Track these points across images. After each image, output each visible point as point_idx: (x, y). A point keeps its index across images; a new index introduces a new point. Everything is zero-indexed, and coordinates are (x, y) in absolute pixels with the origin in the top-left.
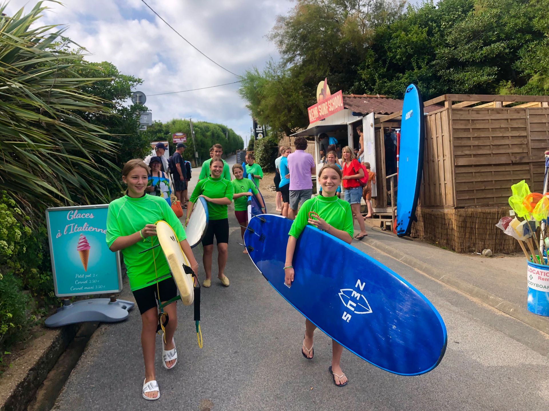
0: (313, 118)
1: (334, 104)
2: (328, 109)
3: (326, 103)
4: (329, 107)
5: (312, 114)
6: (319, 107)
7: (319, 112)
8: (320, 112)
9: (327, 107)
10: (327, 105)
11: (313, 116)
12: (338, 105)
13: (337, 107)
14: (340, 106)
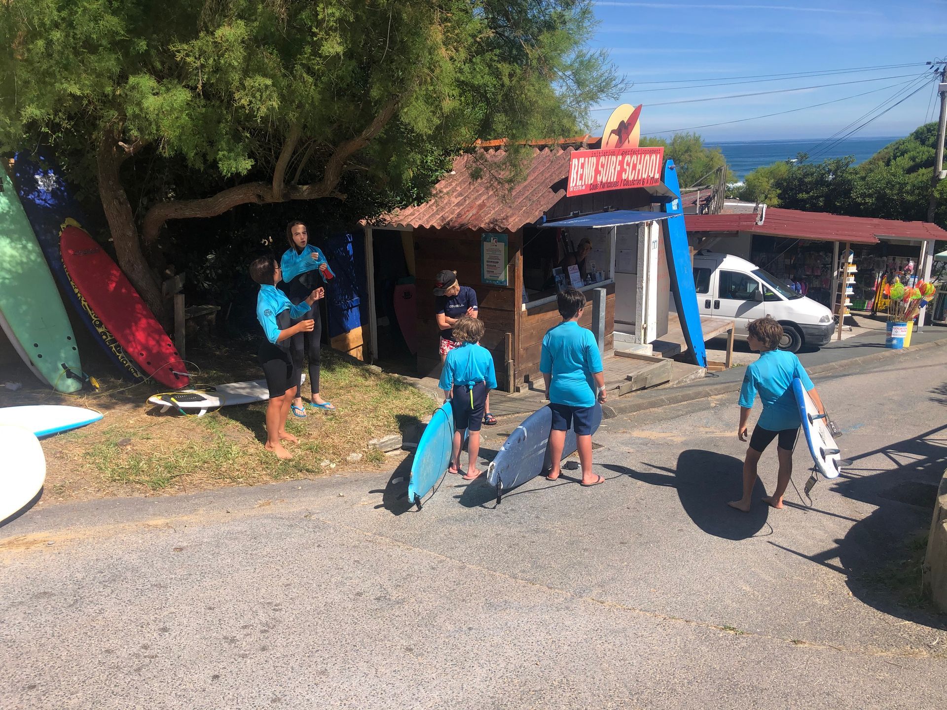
0: (579, 183)
1: (639, 167)
2: (620, 174)
3: (620, 158)
4: (623, 170)
5: (580, 171)
6: (602, 159)
7: (597, 172)
8: (600, 172)
9: (618, 168)
10: (621, 163)
11: (581, 179)
12: (648, 173)
13: (645, 176)
14: (654, 177)
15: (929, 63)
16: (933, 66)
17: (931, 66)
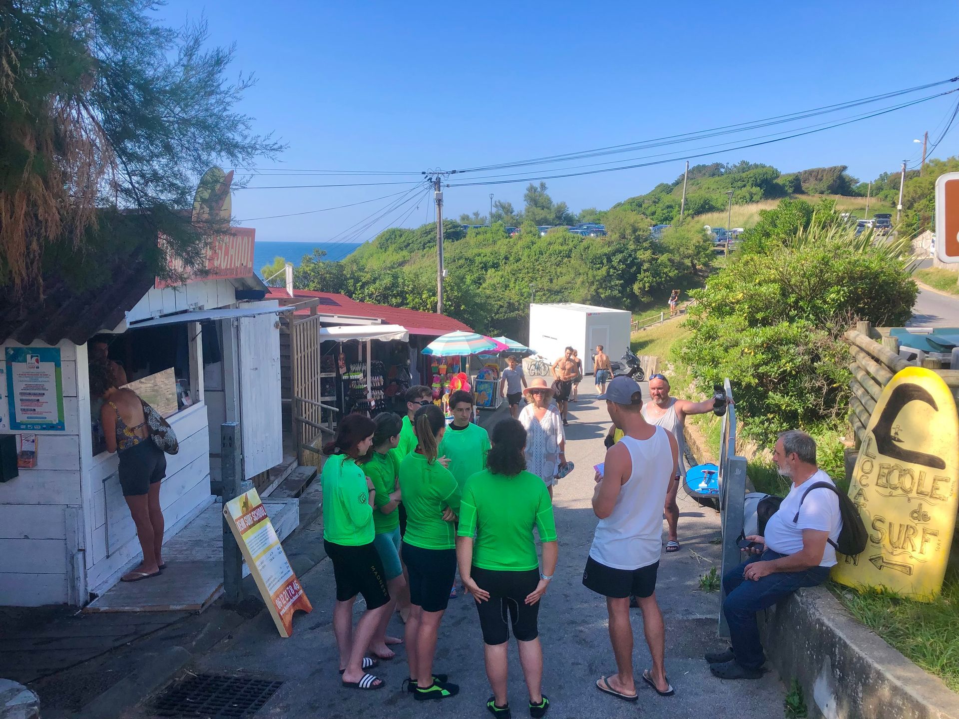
4: (214, 254)
12: (241, 260)
13: (238, 264)
14: (246, 266)
15: (424, 173)
16: (427, 176)
17: (425, 175)
